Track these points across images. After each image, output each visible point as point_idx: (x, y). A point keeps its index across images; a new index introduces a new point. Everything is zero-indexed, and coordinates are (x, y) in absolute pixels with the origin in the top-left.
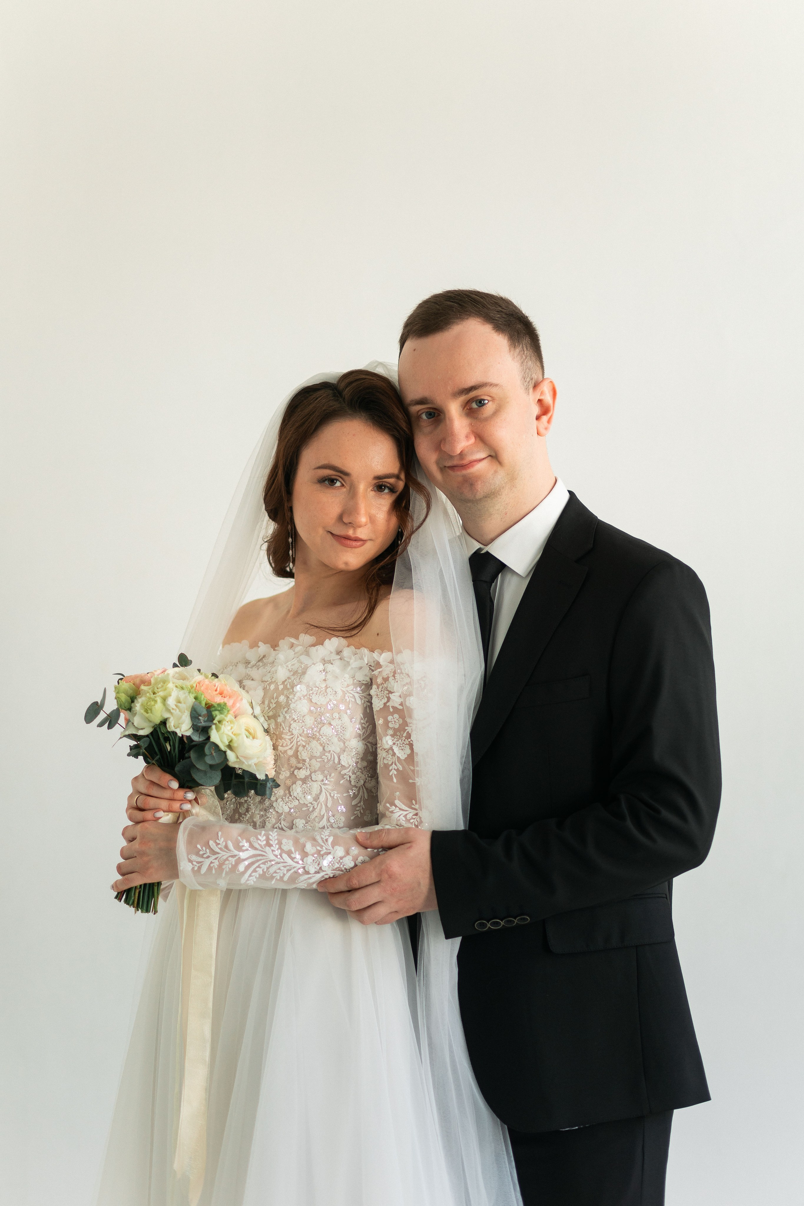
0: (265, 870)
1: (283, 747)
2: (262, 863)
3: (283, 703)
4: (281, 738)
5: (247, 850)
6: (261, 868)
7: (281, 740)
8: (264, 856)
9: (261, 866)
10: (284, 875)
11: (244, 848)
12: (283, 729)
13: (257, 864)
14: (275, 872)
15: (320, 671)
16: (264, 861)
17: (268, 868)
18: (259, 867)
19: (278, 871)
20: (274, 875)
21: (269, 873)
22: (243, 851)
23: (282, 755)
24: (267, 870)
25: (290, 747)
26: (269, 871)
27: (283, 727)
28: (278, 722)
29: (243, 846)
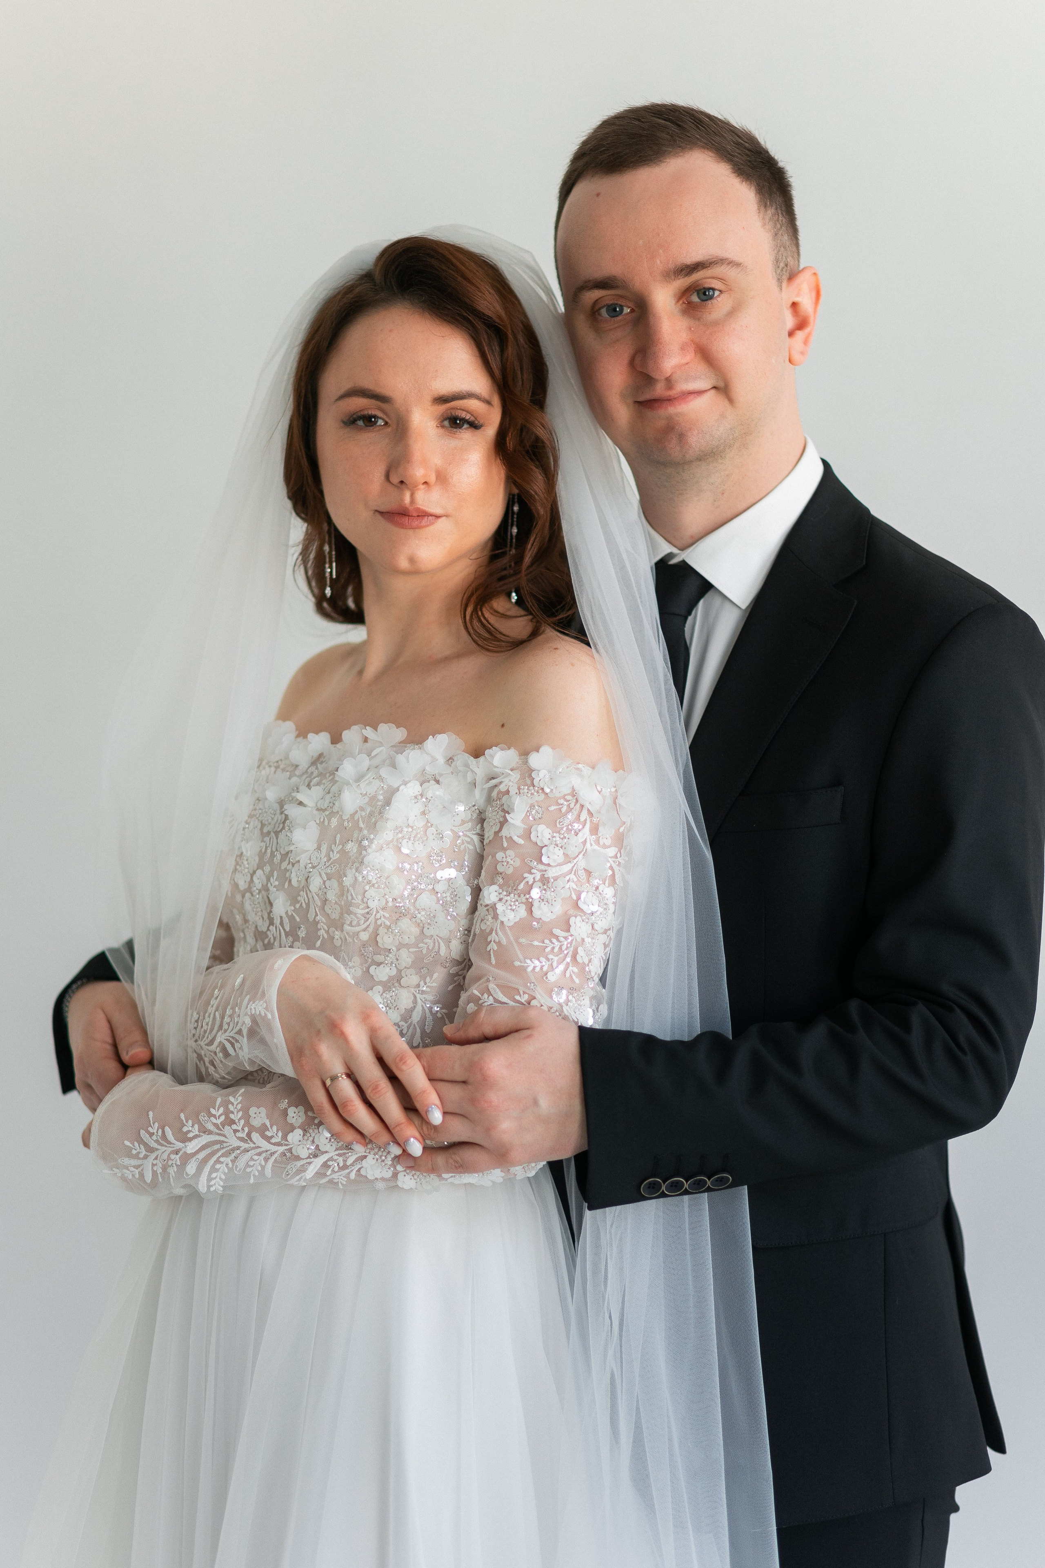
0: (230, 1165)
1: (352, 926)
2: (222, 1156)
3: (351, 854)
4: (349, 913)
5: (196, 1137)
6: (222, 1163)
7: (349, 915)
8: (223, 1142)
9: (222, 1159)
10: (263, 1167)
11: (191, 1135)
12: (353, 898)
13: (215, 1158)
14: (248, 1166)
15: (416, 797)
16: (224, 1150)
17: (233, 1161)
18: (218, 1161)
19: (251, 1163)
20: (249, 1170)
21: (238, 1169)
22: (190, 1139)
23: (349, 940)
24: (233, 1165)
25: (364, 926)
26: (237, 1167)
27: (352, 895)
28: (344, 886)
29: (189, 1131)
